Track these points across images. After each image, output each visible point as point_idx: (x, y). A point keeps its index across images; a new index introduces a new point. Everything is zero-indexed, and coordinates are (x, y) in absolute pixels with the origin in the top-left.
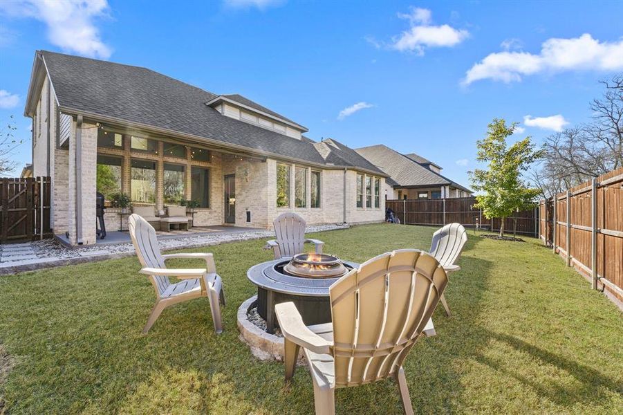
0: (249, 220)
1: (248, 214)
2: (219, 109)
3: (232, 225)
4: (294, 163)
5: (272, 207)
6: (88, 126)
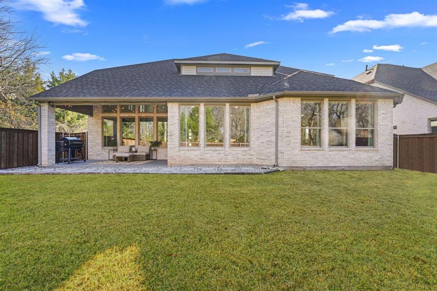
4: (202, 102)
5: (173, 146)
6: (43, 104)
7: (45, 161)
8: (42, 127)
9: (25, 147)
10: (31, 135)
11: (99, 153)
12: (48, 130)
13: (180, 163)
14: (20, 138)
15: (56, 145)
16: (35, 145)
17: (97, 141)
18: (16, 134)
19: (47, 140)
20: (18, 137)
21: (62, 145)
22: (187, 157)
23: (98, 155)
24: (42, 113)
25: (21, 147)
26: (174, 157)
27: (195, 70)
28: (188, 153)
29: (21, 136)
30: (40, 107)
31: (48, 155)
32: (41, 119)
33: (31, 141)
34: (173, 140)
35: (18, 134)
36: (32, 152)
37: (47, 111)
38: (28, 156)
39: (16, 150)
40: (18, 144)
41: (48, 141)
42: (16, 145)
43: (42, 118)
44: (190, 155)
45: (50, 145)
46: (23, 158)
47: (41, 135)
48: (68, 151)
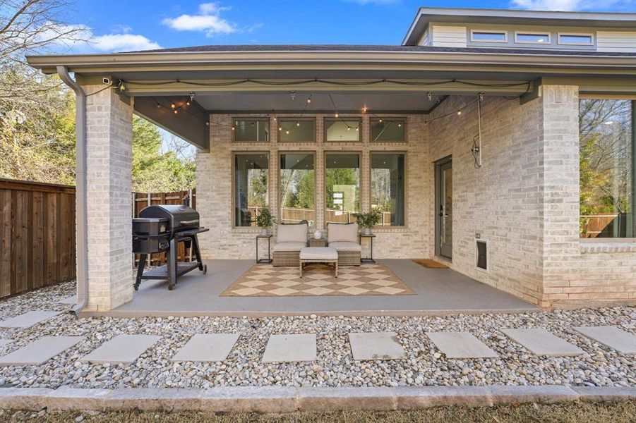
0: (482, 263)
1: (482, 247)
2: (424, 42)
3: (445, 263)
5: (560, 239)
6: (95, 88)
7: (100, 294)
8: (89, 172)
9: (38, 233)
10: (53, 199)
11: (223, 242)
12: (111, 181)
13: (584, 296)
14: (20, 206)
15: (134, 232)
16: (64, 225)
17: (220, 213)
18: (8, 195)
19: (107, 219)
20: (14, 206)
21: (153, 233)
22: (608, 277)
23: (223, 247)
24: (89, 118)
25: (23, 233)
26: (565, 276)
27: (465, 36)
28: (612, 262)
29: (22, 201)
30: (85, 97)
31: (111, 273)
32: (85, 142)
33: (52, 215)
34: (563, 217)
35: (14, 197)
36: (57, 247)
37: (106, 113)
38: (45, 256)
39: (7, 244)
40: (14, 224)
41: (111, 221)
42: (7, 230)
43: (90, 139)
44: (618, 270)
45: (116, 234)
46: (30, 267)
47: (85, 198)
48: (168, 249)
